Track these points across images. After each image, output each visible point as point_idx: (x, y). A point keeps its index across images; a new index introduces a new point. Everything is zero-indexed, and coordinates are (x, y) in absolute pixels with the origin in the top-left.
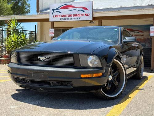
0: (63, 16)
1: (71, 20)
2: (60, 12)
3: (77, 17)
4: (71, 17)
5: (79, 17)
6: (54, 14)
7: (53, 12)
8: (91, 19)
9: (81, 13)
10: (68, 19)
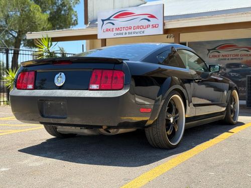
1: (130, 35)
2: (113, 24)
4: (130, 31)
6: (105, 27)
9: (145, 23)
10: (126, 33)
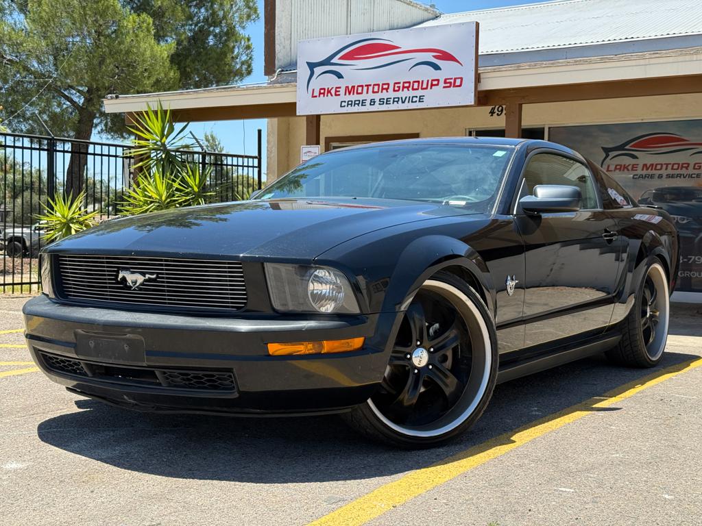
0: (349, 91)
1: (385, 107)
2: (340, 76)
3: (411, 93)
4: (385, 95)
5: (419, 93)
6: (316, 84)
7: (309, 72)
8: (470, 99)
9: (427, 74)
10: (373, 102)
